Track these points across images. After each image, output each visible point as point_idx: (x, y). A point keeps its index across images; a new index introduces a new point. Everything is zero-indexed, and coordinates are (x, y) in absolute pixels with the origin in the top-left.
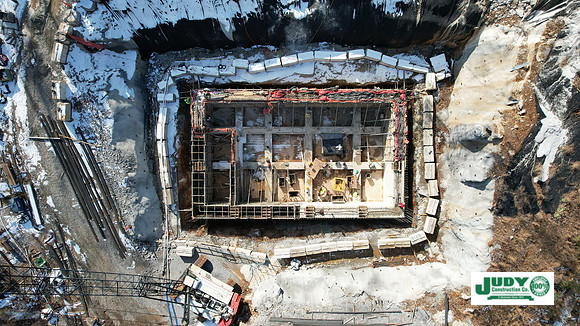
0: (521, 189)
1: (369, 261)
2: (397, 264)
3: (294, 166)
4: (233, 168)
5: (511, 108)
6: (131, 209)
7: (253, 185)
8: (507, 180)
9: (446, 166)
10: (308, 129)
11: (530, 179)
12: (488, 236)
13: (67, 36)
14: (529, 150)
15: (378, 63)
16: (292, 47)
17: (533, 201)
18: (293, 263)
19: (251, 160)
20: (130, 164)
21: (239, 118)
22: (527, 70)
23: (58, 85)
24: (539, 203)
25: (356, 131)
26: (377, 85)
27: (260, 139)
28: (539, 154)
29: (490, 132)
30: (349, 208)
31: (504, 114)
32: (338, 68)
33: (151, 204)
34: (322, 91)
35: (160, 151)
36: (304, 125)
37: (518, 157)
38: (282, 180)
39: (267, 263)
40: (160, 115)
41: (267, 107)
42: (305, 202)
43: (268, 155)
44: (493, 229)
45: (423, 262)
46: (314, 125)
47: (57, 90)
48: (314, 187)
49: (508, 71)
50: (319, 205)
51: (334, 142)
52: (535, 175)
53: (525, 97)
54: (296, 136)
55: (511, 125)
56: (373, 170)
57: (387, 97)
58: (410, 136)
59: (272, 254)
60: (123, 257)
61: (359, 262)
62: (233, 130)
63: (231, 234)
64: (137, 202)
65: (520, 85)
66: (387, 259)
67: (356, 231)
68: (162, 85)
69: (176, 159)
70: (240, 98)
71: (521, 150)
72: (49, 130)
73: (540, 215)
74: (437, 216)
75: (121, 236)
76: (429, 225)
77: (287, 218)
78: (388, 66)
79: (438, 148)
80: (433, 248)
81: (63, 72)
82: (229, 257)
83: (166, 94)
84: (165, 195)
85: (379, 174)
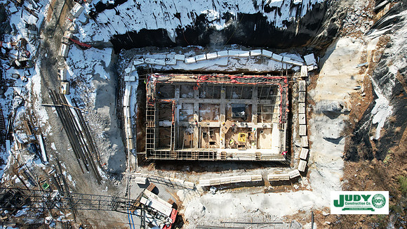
0: (363, 144)
1: (262, 189)
2: (280, 191)
3: (213, 124)
4: (173, 126)
5: (356, 91)
6: (106, 152)
7: (186, 137)
8: (353, 138)
9: (313, 127)
10: (223, 101)
11: (368, 138)
12: (340, 174)
13: (69, 40)
14: (367, 119)
15: (270, 58)
16: (214, 47)
17: (370, 152)
18: (211, 189)
19: (185, 120)
20: (106, 123)
21: (177, 92)
22: (367, 67)
23: (62, 71)
24: (374, 153)
25: (254, 102)
26: (269, 73)
27: (190, 106)
28: (374, 122)
29: (342, 107)
30: (249, 153)
31: (352, 95)
32: (244, 62)
33: (119, 149)
34: (233, 76)
35: (125, 114)
36: (220, 98)
37: (360, 123)
38: (205, 134)
39: (195, 189)
40: (126, 90)
41: (196, 86)
42: (220, 149)
43: (196, 117)
44: (344, 170)
45: (297, 190)
46: (227, 98)
47: (62, 74)
48: (226, 139)
49: (354, 67)
50: (229, 151)
51: (240, 109)
52: (371, 135)
53: (365, 85)
54: (215, 104)
55: (356, 102)
56: (265, 128)
57: (275, 81)
58: (290, 107)
59: (198, 183)
60: (100, 183)
61: (255, 190)
62: (173, 100)
63: (171, 169)
64: (110, 147)
65: (362, 77)
66: (273, 188)
67: (254, 169)
68: (128, 70)
69: (136, 119)
70: (179, 80)
71: (362, 119)
72: (55, 100)
73: (374, 161)
74: (307, 160)
75: (99, 169)
76: (301, 166)
77: (208, 159)
78: (276, 61)
79: (308, 115)
80: (304, 181)
81: (65, 62)
82: (170, 184)
83: (130, 76)
84: (128, 143)
85: (269, 131)
